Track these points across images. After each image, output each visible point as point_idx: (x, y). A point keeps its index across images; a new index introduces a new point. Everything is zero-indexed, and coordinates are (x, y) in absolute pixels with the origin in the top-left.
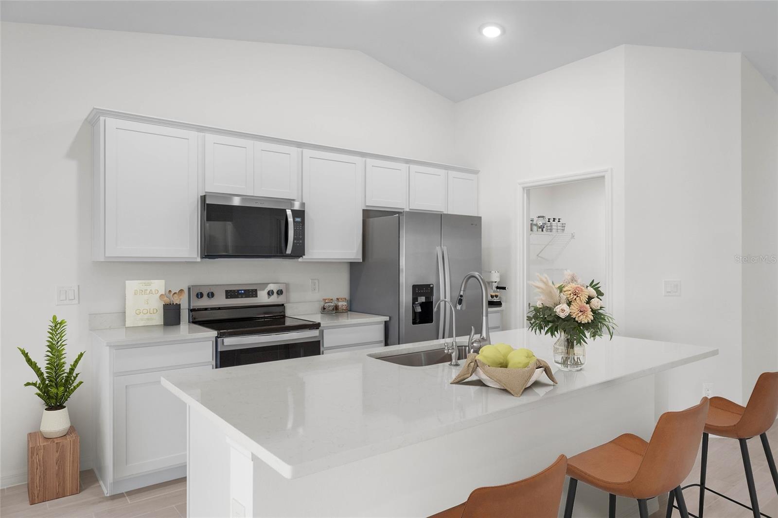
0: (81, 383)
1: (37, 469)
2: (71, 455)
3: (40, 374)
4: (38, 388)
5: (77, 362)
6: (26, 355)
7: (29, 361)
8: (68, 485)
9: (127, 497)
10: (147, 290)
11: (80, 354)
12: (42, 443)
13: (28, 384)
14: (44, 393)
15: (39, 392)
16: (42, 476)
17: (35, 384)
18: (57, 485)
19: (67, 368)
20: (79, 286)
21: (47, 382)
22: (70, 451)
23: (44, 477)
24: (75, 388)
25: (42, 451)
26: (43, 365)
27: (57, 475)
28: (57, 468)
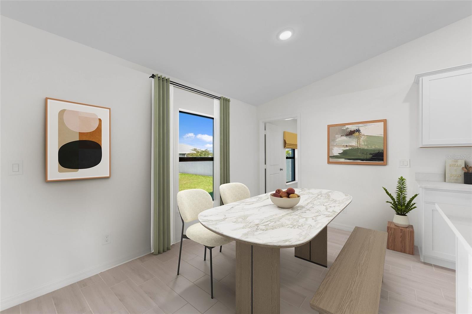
0: (415, 207)
1: (390, 236)
2: (409, 237)
3: (393, 199)
4: (393, 204)
5: (413, 198)
6: (386, 190)
7: (387, 193)
8: (407, 249)
9: (433, 267)
10: (456, 164)
11: (415, 194)
12: (393, 226)
13: (387, 202)
14: (395, 207)
15: (392, 206)
16: (393, 240)
17: (391, 203)
18: (401, 247)
19: (408, 199)
20: (410, 160)
21: (397, 203)
22: (409, 234)
23: (394, 241)
24: (412, 209)
25: (393, 229)
26: (395, 196)
27: (401, 242)
28: (401, 239)
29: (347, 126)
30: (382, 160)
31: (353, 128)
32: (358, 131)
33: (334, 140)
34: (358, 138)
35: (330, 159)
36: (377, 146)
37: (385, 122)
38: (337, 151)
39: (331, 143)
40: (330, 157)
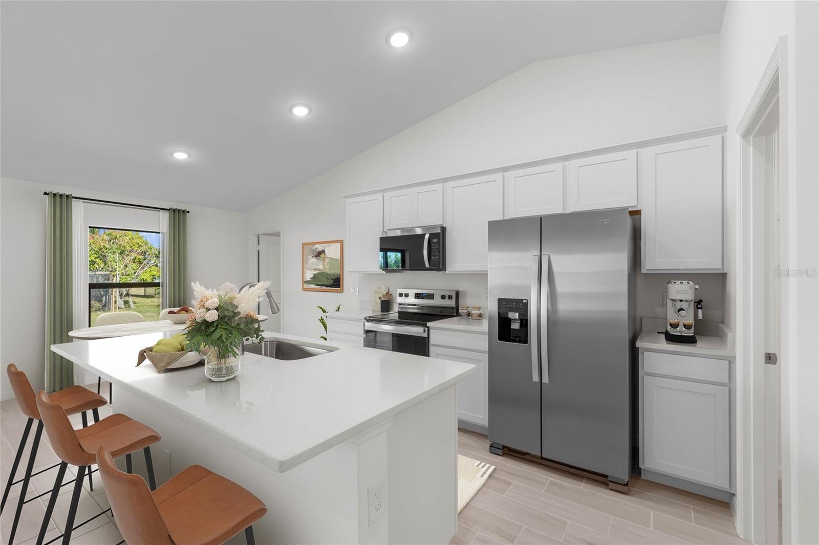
20: (358, 286)
29: (317, 246)
30: (339, 286)
31: (320, 248)
32: (323, 252)
33: (307, 262)
34: (324, 260)
35: (304, 285)
36: (336, 271)
37: (341, 242)
38: (309, 275)
39: (305, 265)
40: (304, 282)
